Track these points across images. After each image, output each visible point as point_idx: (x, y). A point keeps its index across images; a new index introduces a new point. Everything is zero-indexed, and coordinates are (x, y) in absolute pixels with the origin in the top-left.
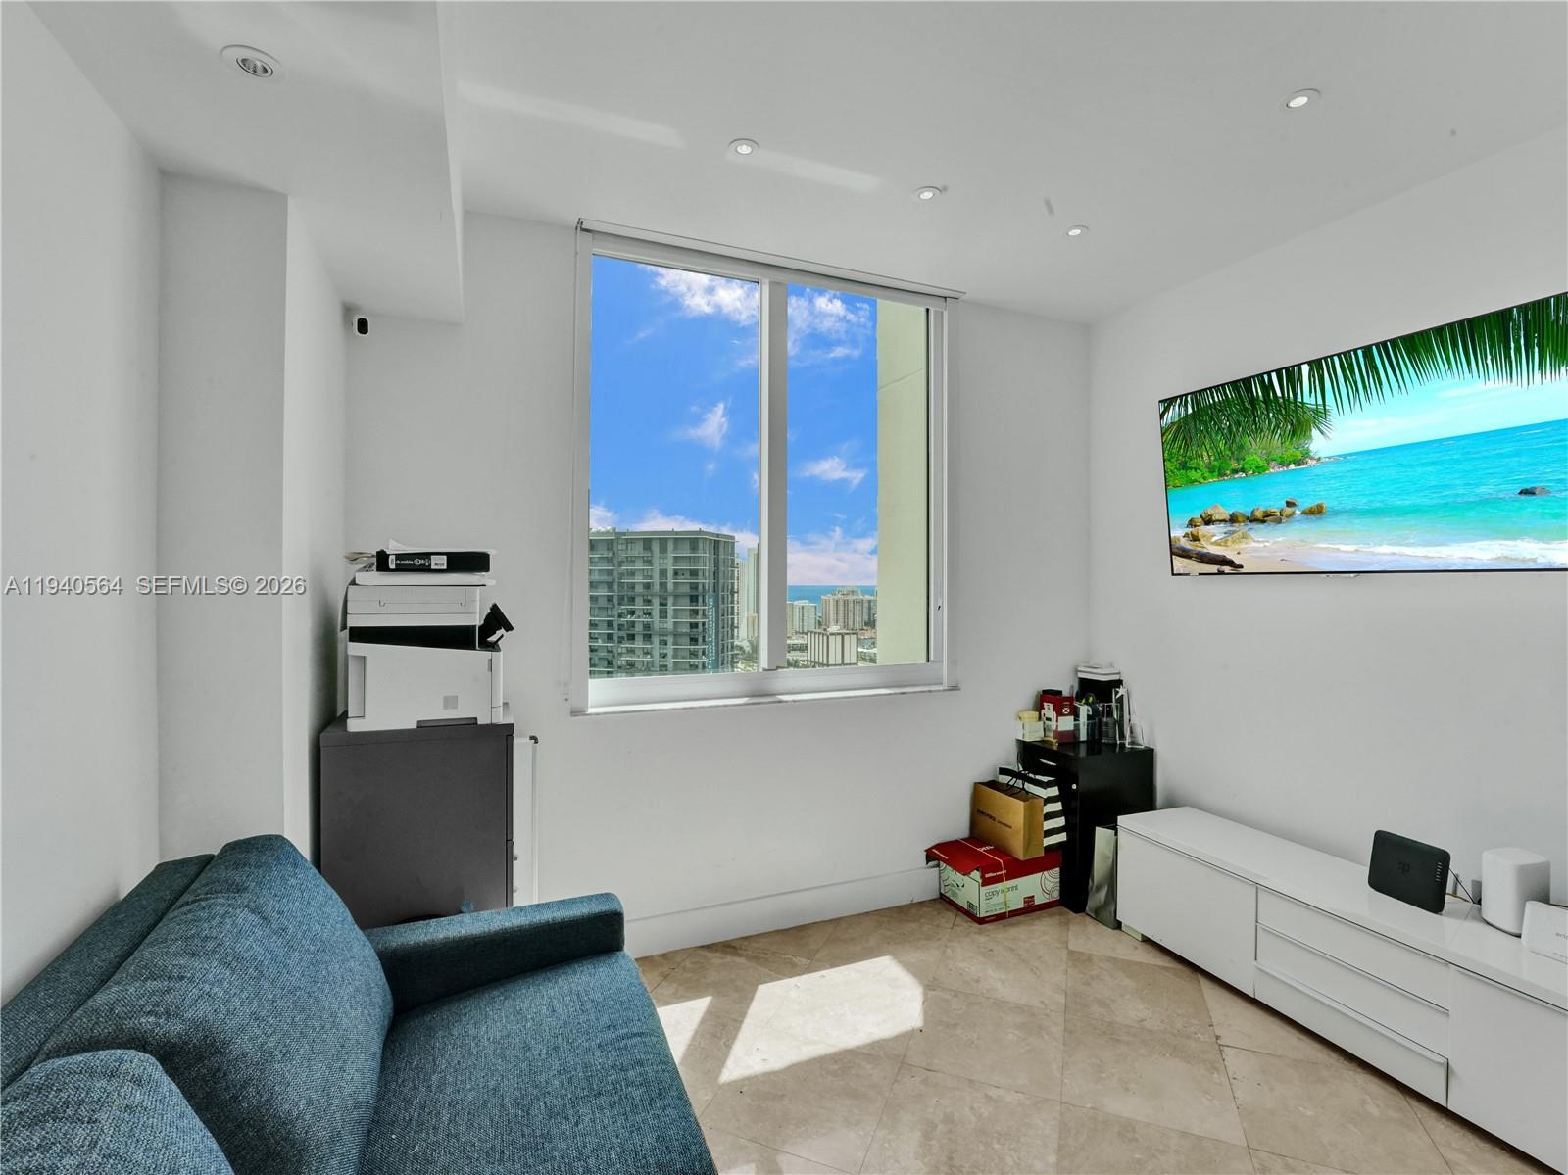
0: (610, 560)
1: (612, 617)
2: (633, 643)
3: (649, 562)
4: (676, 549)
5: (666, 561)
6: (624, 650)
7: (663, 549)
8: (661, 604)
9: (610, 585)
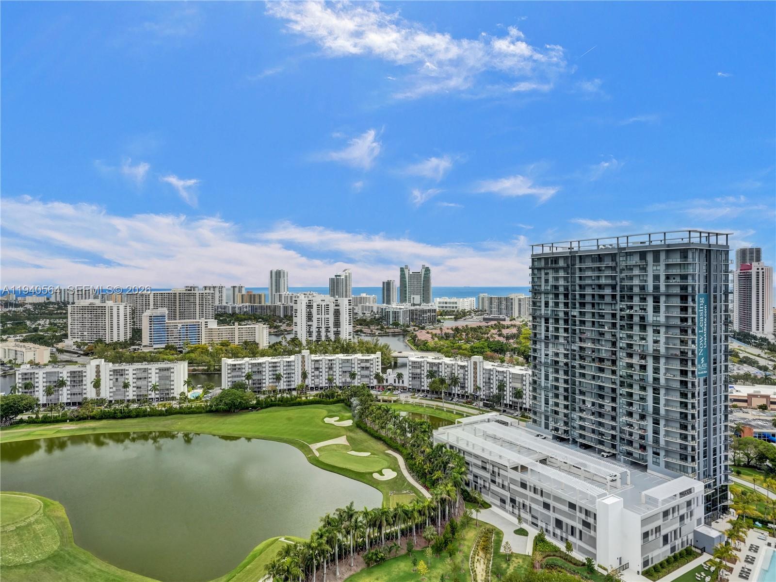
0: (613, 269)
1: (616, 310)
2: (632, 331)
3: (644, 269)
4: (667, 257)
5: (658, 268)
6: (625, 336)
7: (656, 260)
8: (654, 302)
9: (614, 287)
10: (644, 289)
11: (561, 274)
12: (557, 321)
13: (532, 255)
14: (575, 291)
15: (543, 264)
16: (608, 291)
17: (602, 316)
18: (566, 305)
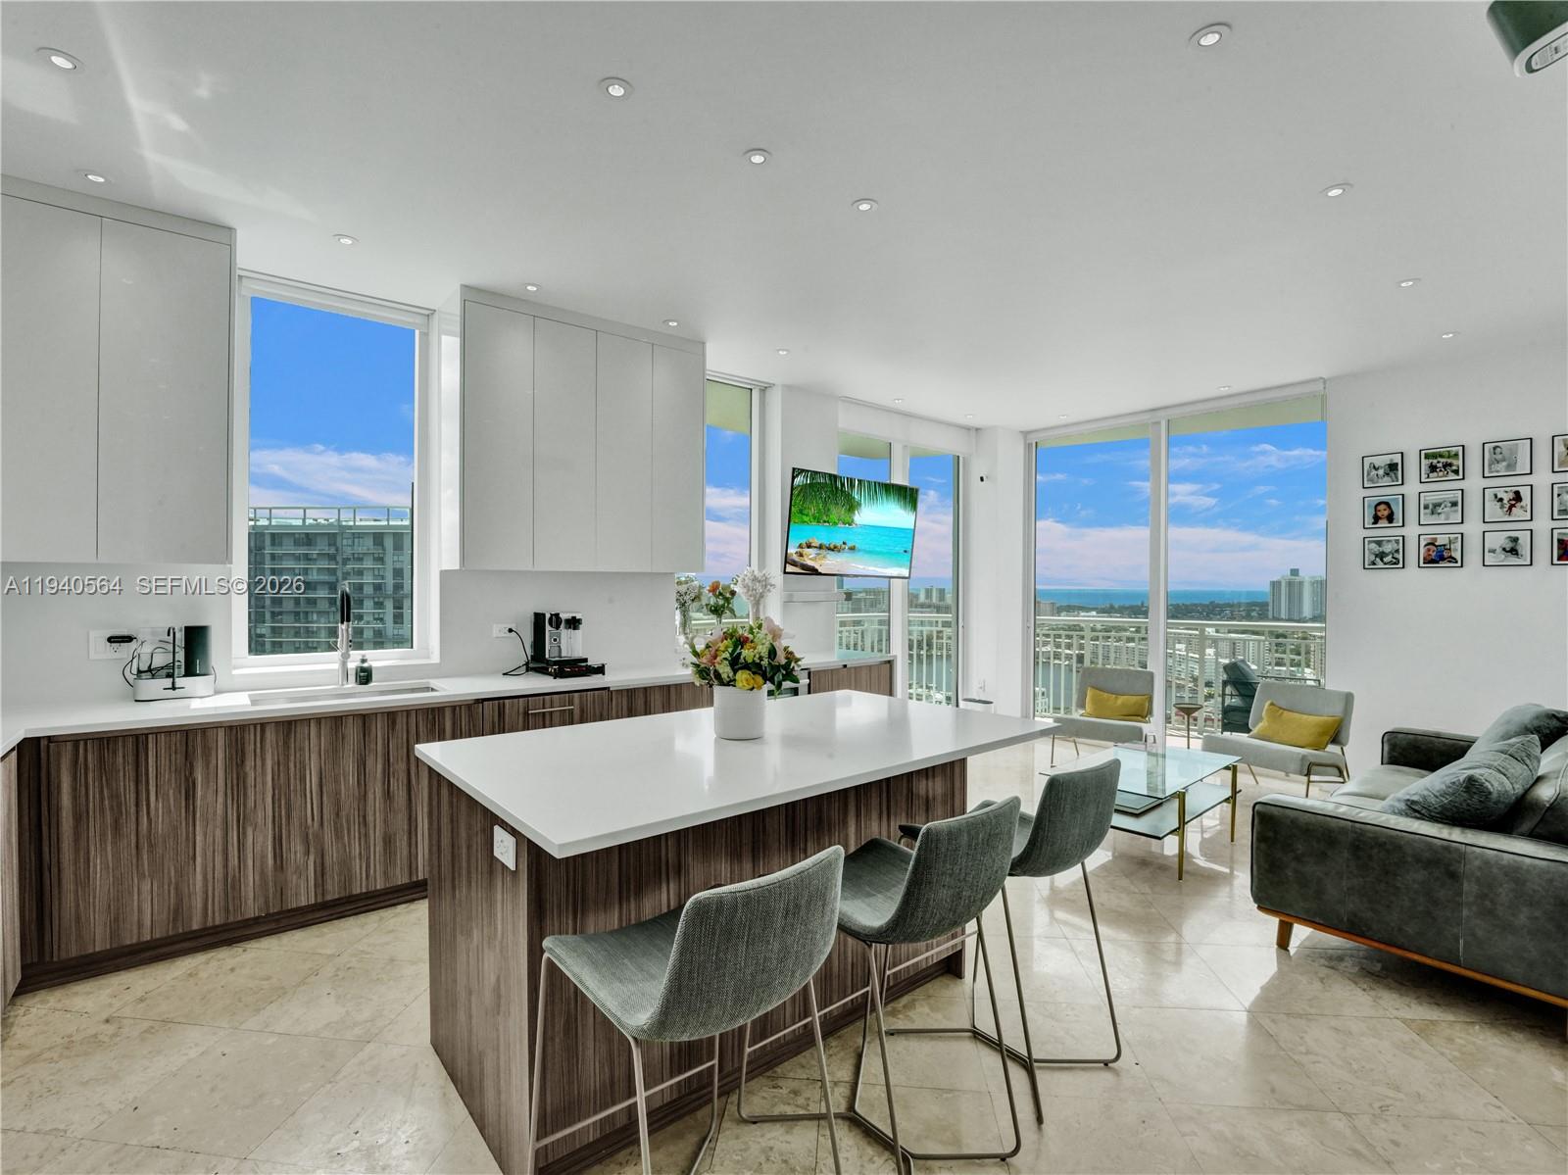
10: (381, 589)
16: (322, 593)
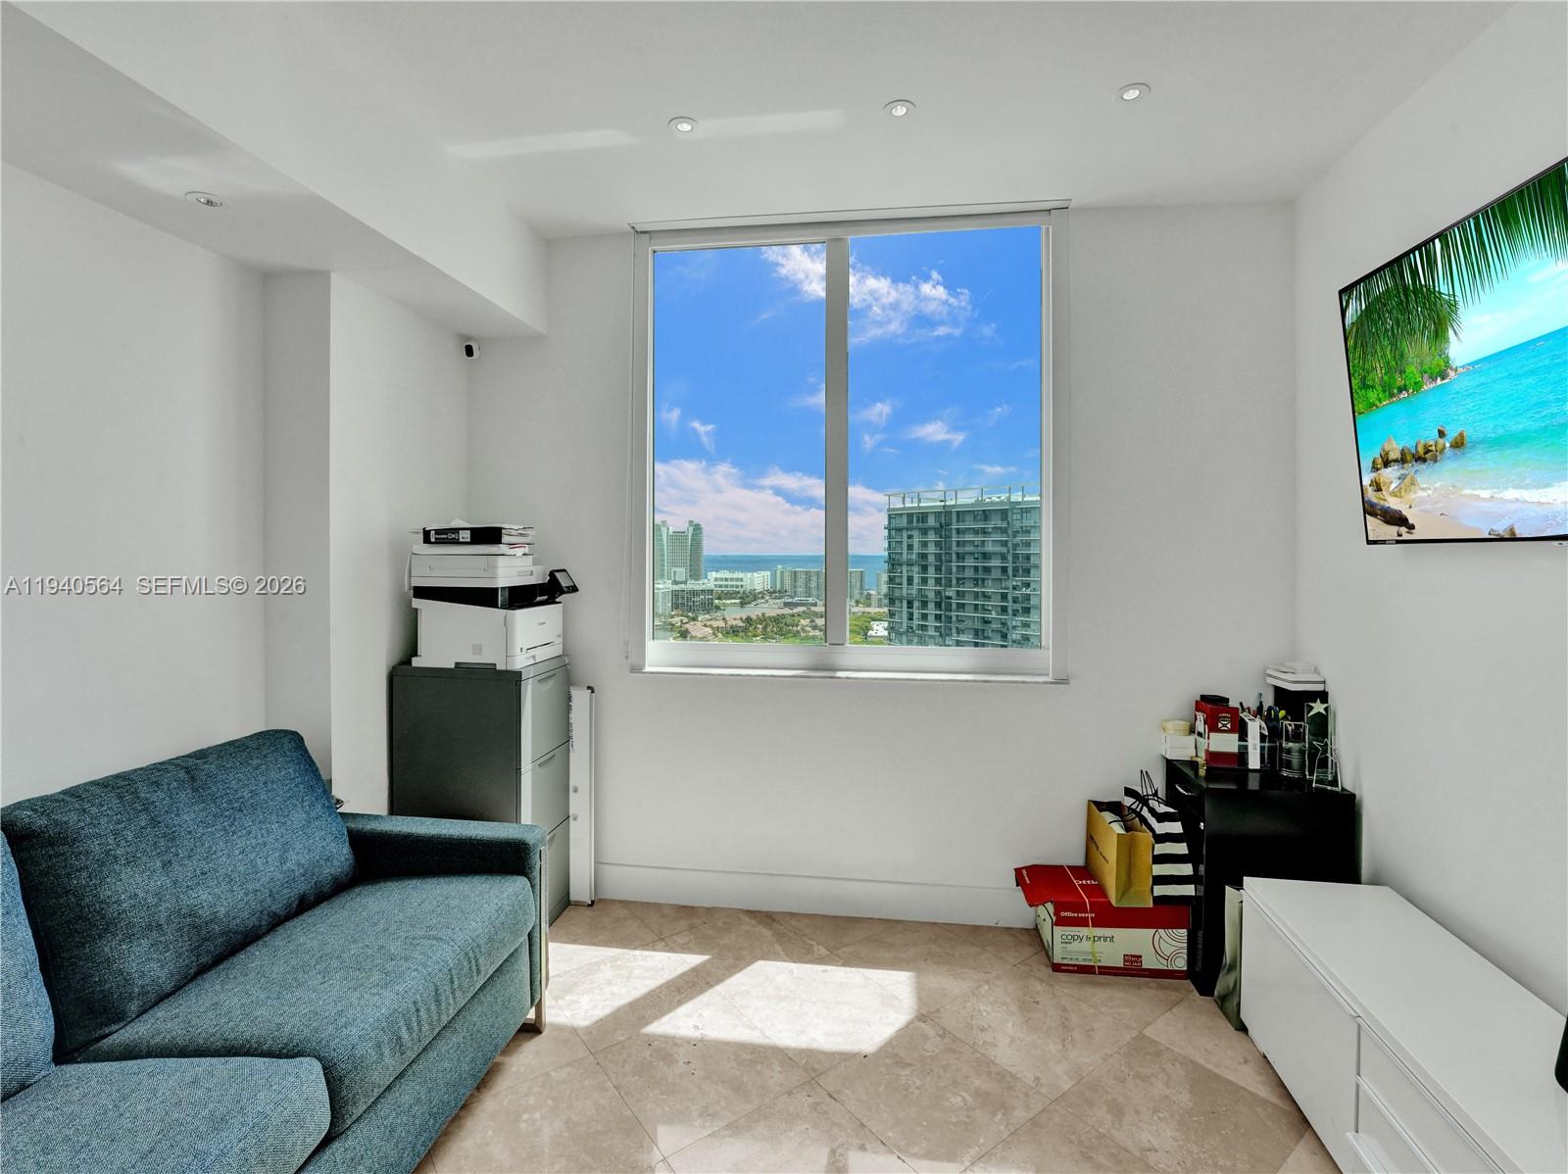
0: (1004, 531)
1: (1005, 589)
2: (1029, 617)
6: (1019, 624)
9: (1004, 557)
11: (932, 537)
12: (924, 604)
13: (889, 510)
14: (951, 561)
15: (904, 522)
16: (995, 563)
17: (986, 596)
18: (938, 581)
